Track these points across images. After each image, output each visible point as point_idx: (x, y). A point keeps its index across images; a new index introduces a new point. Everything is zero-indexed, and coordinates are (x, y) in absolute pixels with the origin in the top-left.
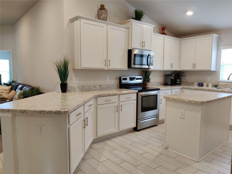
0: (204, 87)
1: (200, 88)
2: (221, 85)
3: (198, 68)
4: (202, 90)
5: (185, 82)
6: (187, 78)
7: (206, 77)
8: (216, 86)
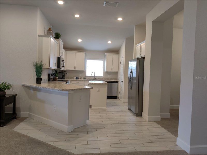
0: (79, 79)
1: (77, 80)
2: (87, 78)
3: (77, 69)
4: (78, 81)
5: (67, 77)
6: (68, 75)
7: (79, 74)
8: (85, 79)
